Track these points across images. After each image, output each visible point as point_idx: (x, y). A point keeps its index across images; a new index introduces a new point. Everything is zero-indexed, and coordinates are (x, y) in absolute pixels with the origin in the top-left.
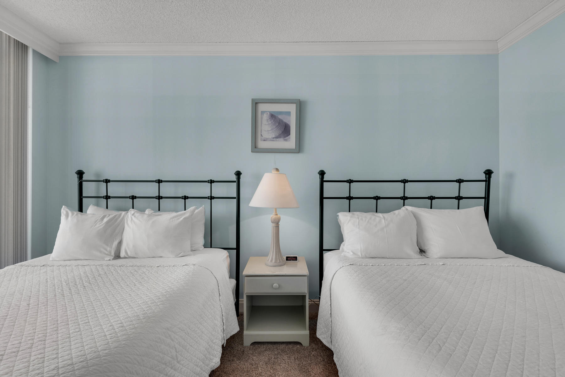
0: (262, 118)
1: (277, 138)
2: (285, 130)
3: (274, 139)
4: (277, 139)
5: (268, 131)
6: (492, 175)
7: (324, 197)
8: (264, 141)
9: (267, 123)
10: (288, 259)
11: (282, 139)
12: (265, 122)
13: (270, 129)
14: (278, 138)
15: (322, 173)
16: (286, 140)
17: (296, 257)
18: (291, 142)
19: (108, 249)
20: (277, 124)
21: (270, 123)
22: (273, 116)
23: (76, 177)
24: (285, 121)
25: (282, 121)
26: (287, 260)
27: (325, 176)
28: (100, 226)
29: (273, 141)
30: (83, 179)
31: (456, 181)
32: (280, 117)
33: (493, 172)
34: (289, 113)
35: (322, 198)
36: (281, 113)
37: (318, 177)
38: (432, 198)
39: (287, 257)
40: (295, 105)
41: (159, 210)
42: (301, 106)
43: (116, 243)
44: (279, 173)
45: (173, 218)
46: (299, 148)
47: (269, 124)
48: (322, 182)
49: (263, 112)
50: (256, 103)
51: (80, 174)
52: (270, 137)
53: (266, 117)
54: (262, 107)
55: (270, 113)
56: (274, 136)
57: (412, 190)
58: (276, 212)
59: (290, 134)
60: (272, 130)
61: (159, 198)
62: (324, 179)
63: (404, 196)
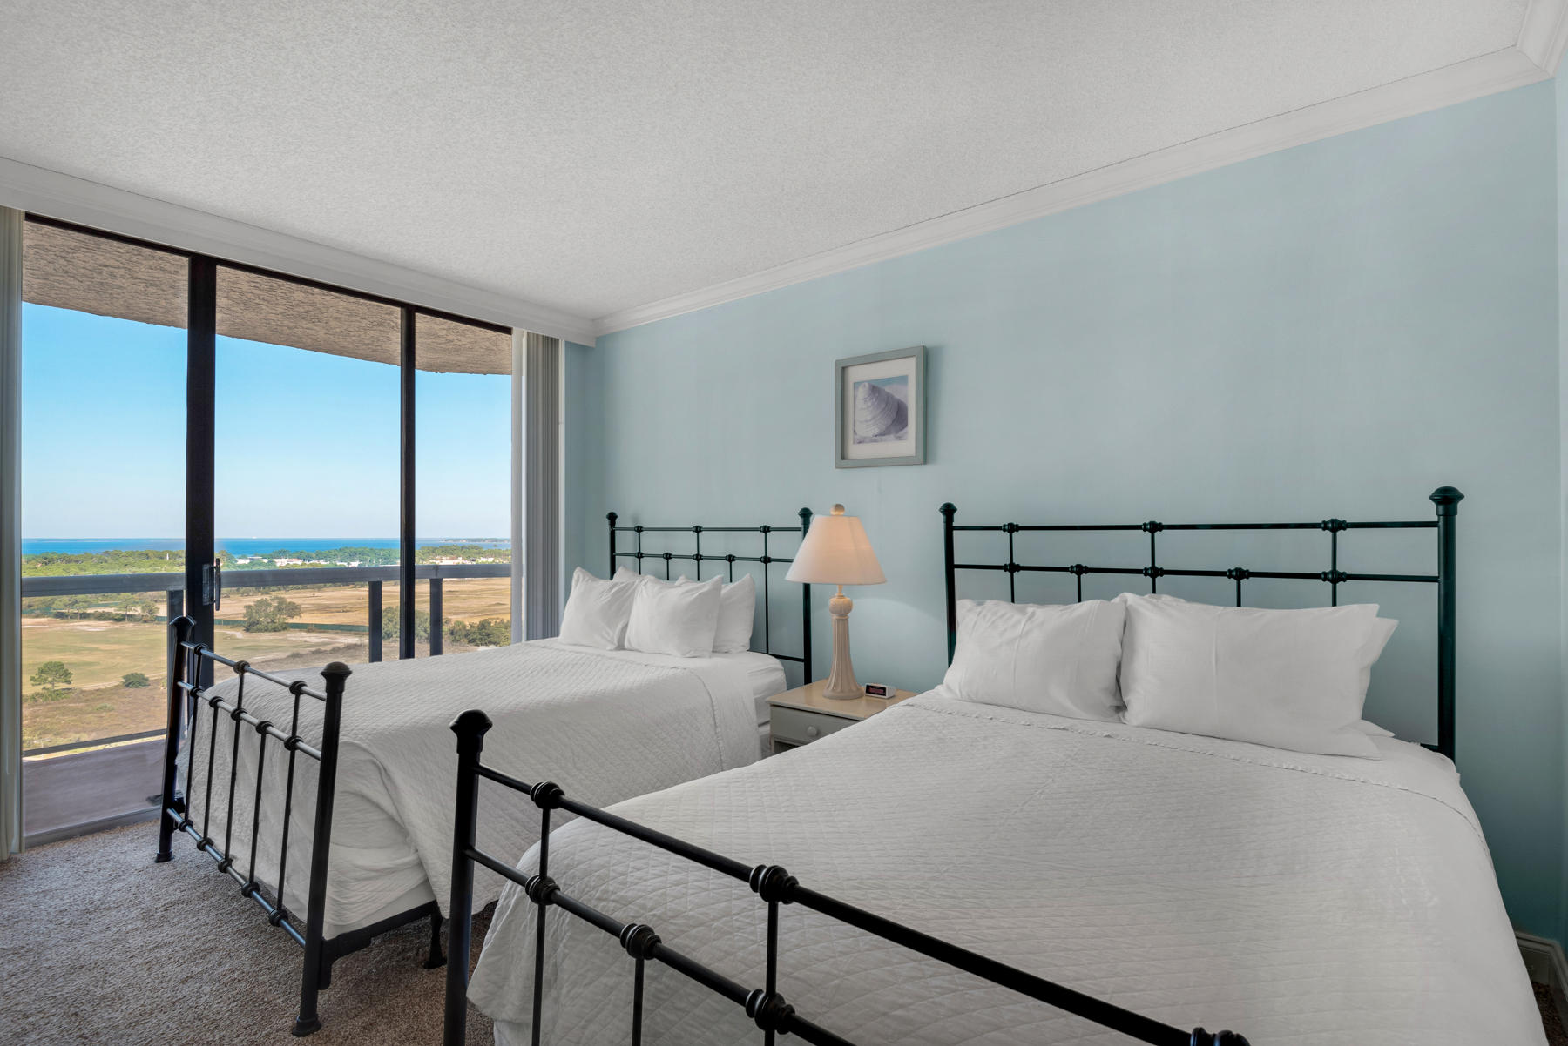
0: (855, 397)
1: (882, 434)
2: (897, 417)
3: (878, 438)
4: (884, 437)
5: (867, 421)
6: (1461, 505)
7: (955, 563)
8: (860, 442)
9: (865, 406)
10: (869, 689)
11: (892, 437)
12: (860, 404)
13: (869, 418)
14: (884, 435)
15: (949, 511)
16: (899, 438)
17: (884, 689)
18: (907, 444)
19: (611, 633)
20: (883, 406)
21: (870, 404)
22: (875, 389)
23: (607, 522)
24: (897, 396)
25: (892, 397)
26: (868, 691)
27: (956, 515)
28: (606, 598)
29: (875, 441)
30: (616, 526)
31: (1324, 526)
32: (888, 389)
33: (1461, 497)
34: (903, 380)
35: (950, 566)
36: (889, 381)
37: (941, 518)
38: (1240, 575)
39: (868, 687)
40: (914, 359)
41: (698, 580)
42: (927, 360)
43: (620, 626)
44: (842, 513)
45: (687, 592)
46: (926, 454)
47: (868, 407)
48: (950, 529)
49: (857, 385)
50: (843, 371)
51: (612, 517)
52: (871, 434)
53: (862, 393)
54: (855, 374)
55: (869, 384)
56: (877, 432)
57: (1174, 550)
58: (840, 591)
59: (906, 425)
60: (873, 418)
61: (698, 558)
62: (954, 524)
63: (1153, 567)
